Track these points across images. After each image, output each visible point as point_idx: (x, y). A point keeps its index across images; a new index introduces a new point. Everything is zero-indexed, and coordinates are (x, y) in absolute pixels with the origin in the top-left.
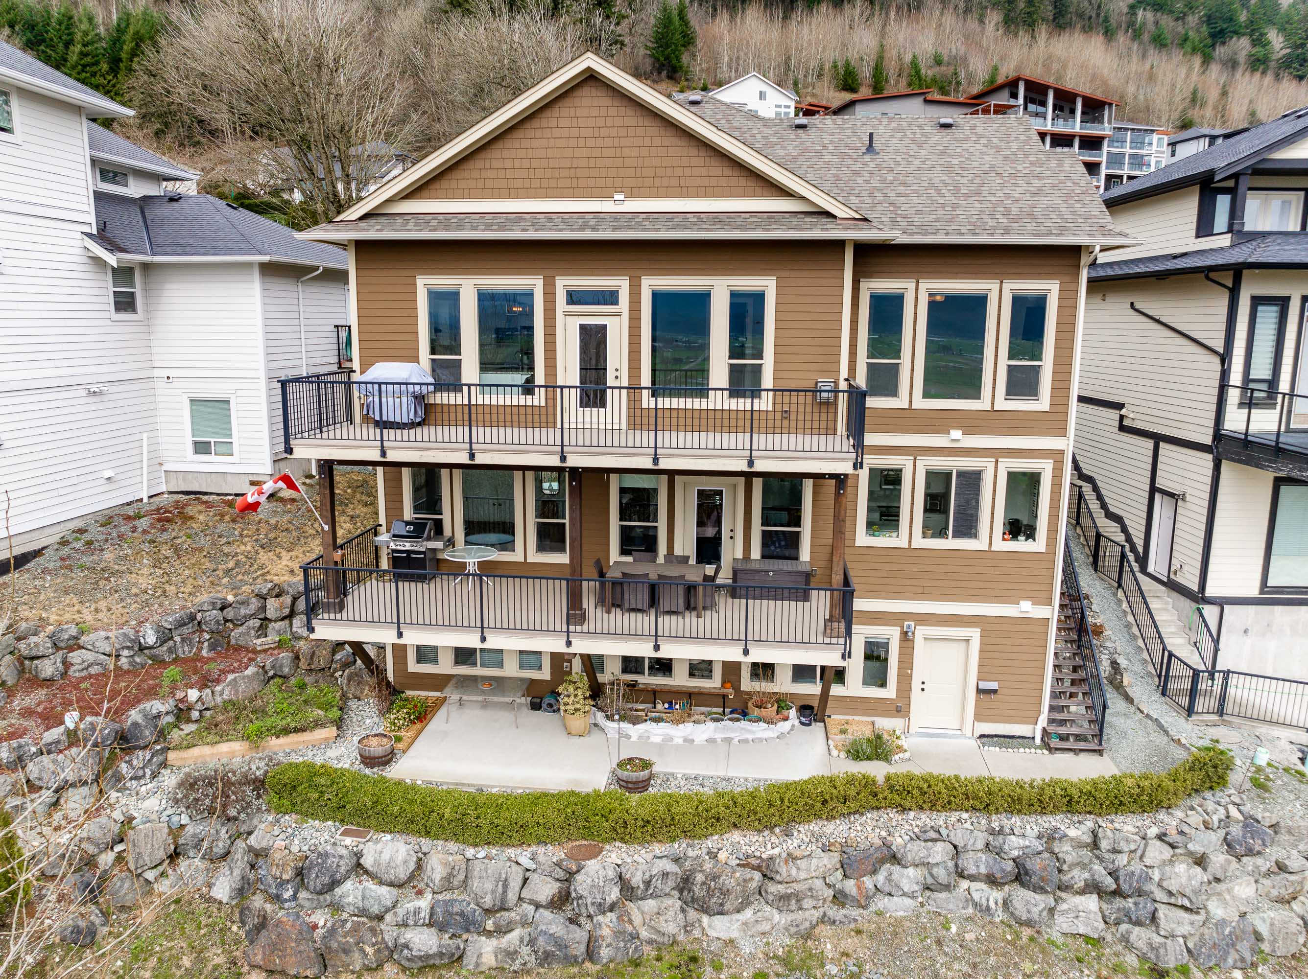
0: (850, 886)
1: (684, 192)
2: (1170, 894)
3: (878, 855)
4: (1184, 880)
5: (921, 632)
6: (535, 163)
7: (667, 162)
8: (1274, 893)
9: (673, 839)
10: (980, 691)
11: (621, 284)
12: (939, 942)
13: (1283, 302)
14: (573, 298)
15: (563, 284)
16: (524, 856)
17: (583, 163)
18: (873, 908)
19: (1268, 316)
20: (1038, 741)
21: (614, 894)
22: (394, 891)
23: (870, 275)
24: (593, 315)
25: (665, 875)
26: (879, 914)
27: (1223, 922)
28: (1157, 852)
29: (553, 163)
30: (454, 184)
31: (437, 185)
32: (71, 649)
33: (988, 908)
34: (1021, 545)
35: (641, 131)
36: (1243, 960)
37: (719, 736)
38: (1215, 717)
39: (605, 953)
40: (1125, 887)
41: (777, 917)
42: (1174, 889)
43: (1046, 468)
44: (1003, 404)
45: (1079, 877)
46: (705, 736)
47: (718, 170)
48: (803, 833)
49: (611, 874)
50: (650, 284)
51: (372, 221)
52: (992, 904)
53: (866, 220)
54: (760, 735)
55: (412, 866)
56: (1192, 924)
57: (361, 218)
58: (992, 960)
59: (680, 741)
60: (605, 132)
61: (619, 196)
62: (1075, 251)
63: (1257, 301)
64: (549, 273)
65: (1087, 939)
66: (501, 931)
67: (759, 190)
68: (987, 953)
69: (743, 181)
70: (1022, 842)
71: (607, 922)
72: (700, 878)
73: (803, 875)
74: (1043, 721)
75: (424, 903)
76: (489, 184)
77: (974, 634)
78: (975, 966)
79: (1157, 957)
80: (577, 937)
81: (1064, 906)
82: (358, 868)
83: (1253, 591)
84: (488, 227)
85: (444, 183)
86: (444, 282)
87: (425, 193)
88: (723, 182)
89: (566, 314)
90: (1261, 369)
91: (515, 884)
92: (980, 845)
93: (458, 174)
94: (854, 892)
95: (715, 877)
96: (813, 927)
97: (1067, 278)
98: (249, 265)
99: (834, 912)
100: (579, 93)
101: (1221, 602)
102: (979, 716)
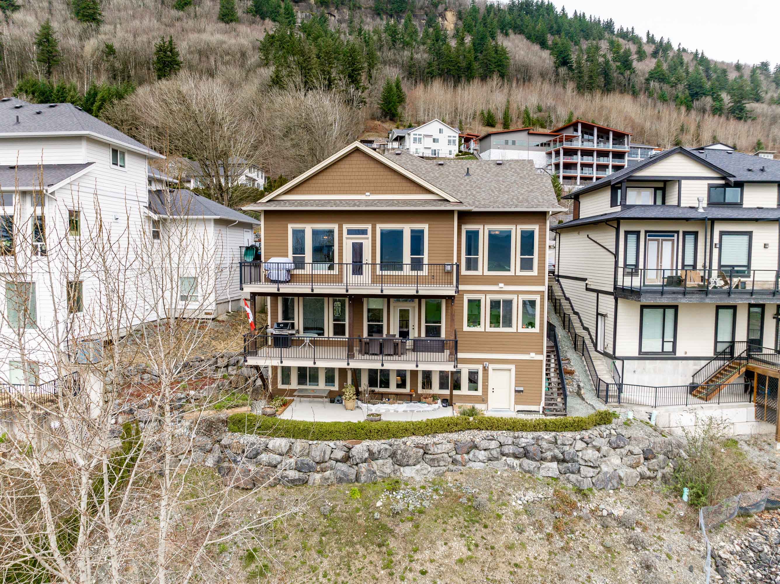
0: (458, 457)
1: (393, 192)
2: (586, 461)
3: (469, 445)
4: (591, 456)
5: (491, 367)
6: (335, 181)
7: (386, 181)
8: (629, 463)
9: (389, 438)
10: (516, 391)
11: (368, 227)
12: (493, 477)
13: (638, 233)
14: (350, 232)
15: (346, 227)
16: (332, 444)
17: (354, 181)
18: (468, 466)
19: (632, 239)
20: (541, 412)
22: (281, 457)
23: (465, 223)
24: (358, 239)
25: (386, 449)
26: (470, 468)
27: (606, 473)
28: (580, 445)
29: (343, 181)
30: (304, 189)
31: (297, 189)
33: (513, 467)
34: (530, 330)
35: (376, 169)
36: (613, 486)
37: (408, 409)
38: (617, 404)
39: (363, 478)
40: (567, 458)
41: (430, 468)
42: (587, 459)
43: (537, 298)
44: (519, 273)
45: (549, 455)
46: (403, 410)
47: (405, 184)
49: (365, 448)
50: (380, 227)
51: (272, 203)
52: (515, 465)
53: (461, 202)
54: (426, 409)
55: (288, 448)
56: (594, 472)
57: (267, 202)
58: (513, 483)
59: (393, 411)
60: (362, 170)
61: (368, 194)
62: (544, 214)
63: (627, 233)
64: (340, 223)
65: (552, 478)
66: (323, 470)
67: (421, 192)
68: (512, 481)
69: (415, 188)
70: (526, 440)
71: (363, 467)
72: (399, 452)
73: (439, 451)
74: (543, 404)
75: (293, 460)
76: (318, 189)
77: (513, 367)
78: (506, 484)
79: (580, 485)
80: (353, 471)
81: (543, 466)
82: (266, 449)
83: (636, 354)
84: (317, 205)
85: (300, 188)
86: (299, 226)
87: (292, 192)
88: (408, 188)
89: (347, 238)
90: (631, 260)
91: (328, 453)
92: (510, 442)
93: (305, 185)
94: (460, 459)
96: (444, 473)
97: (542, 224)
98: (209, 220)
99: (451, 467)
100: (353, 155)
101: (623, 359)
102: (517, 403)
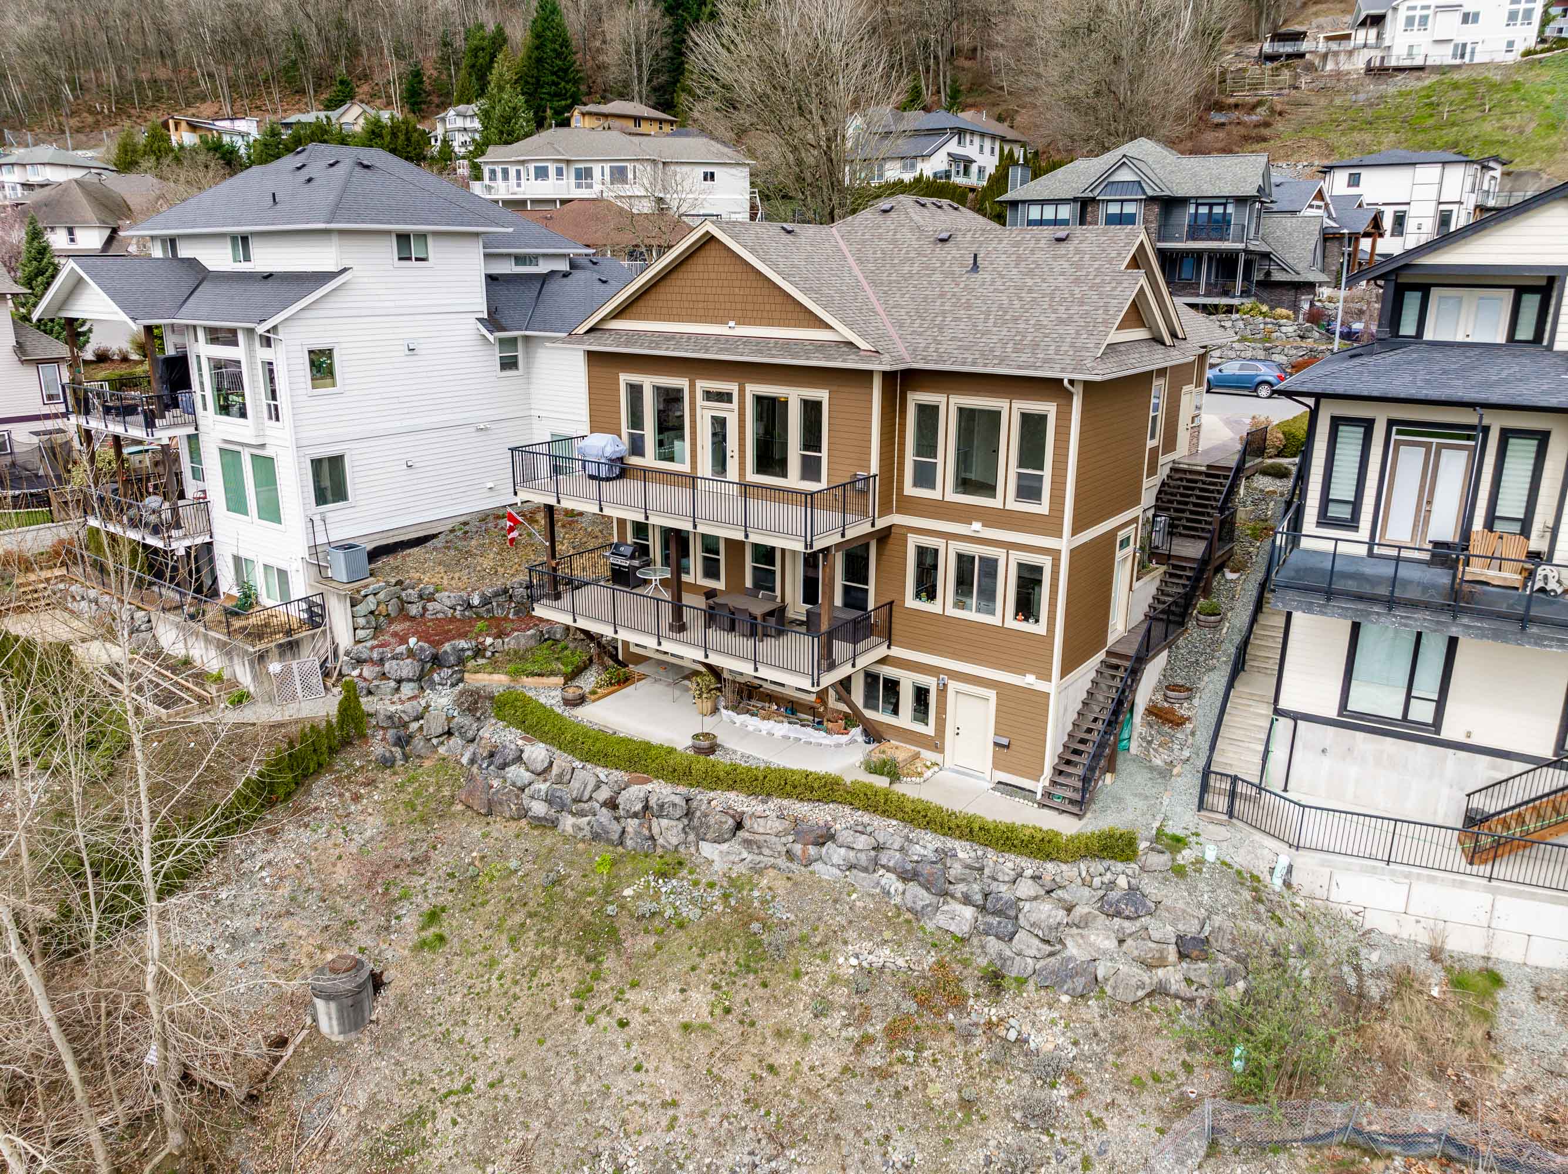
0: (798, 848)
1: (771, 323)
2: (1032, 924)
3: (819, 832)
4: (1043, 917)
6: (684, 297)
7: (761, 299)
9: (691, 785)
10: (996, 744)
11: (733, 387)
13: (1368, 425)
14: (709, 395)
15: (703, 385)
16: (602, 773)
17: (711, 298)
18: (811, 868)
19: (1350, 436)
20: (1038, 796)
21: (638, 807)
22: (533, 776)
23: (914, 389)
24: (719, 409)
26: (812, 873)
27: (1070, 959)
28: (1026, 888)
29: (694, 297)
30: (639, 309)
31: (629, 310)
32: (429, 600)
33: (889, 892)
34: (1028, 627)
35: (745, 276)
37: (792, 735)
38: (1226, 817)
39: (629, 843)
40: (989, 905)
41: (745, 854)
42: (1036, 921)
43: (1045, 562)
44: (1013, 505)
45: (960, 889)
46: (781, 733)
47: (792, 307)
48: (774, 803)
49: (642, 795)
50: (755, 389)
51: (592, 335)
52: (892, 890)
53: (882, 353)
55: (546, 764)
56: (1039, 950)
57: (587, 332)
59: (764, 733)
60: (723, 276)
61: (732, 324)
63: (1336, 422)
64: (692, 378)
65: (953, 935)
66: (582, 814)
67: (818, 323)
69: (807, 316)
70: (922, 851)
71: (632, 824)
72: (698, 814)
73: (761, 830)
74: (1045, 781)
75: (544, 787)
76: (659, 311)
77: (992, 694)
79: (1003, 966)
80: (615, 828)
81: (945, 908)
82: (519, 759)
83: (1332, 713)
85: (634, 309)
86: (635, 378)
87: (624, 315)
88: (795, 316)
89: (703, 408)
90: (1343, 488)
91: (590, 788)
92: (896, 846)
93: (641, 303)
94: (799, 853)
95: (706, 816)
96: (766, 868)
97: (1063, 402)
99: (782, 862)
100: (708, 247)
101: (1296, 717)
102: (996, 765)
